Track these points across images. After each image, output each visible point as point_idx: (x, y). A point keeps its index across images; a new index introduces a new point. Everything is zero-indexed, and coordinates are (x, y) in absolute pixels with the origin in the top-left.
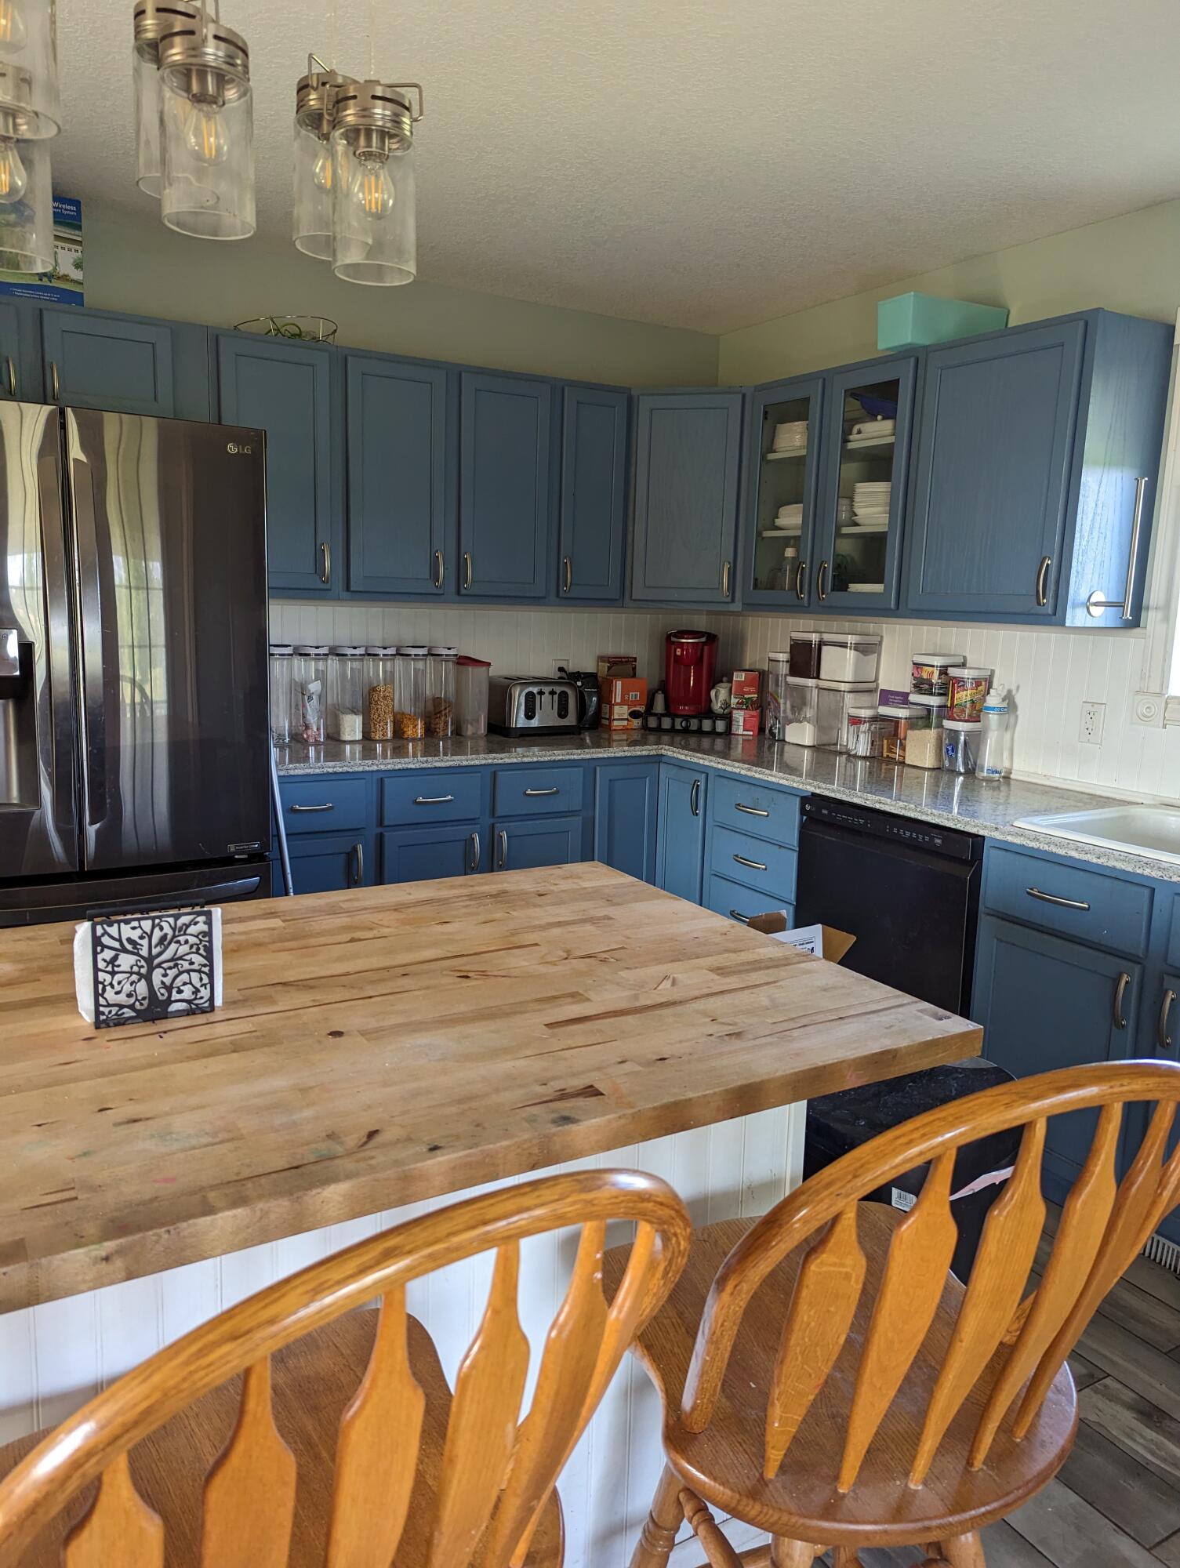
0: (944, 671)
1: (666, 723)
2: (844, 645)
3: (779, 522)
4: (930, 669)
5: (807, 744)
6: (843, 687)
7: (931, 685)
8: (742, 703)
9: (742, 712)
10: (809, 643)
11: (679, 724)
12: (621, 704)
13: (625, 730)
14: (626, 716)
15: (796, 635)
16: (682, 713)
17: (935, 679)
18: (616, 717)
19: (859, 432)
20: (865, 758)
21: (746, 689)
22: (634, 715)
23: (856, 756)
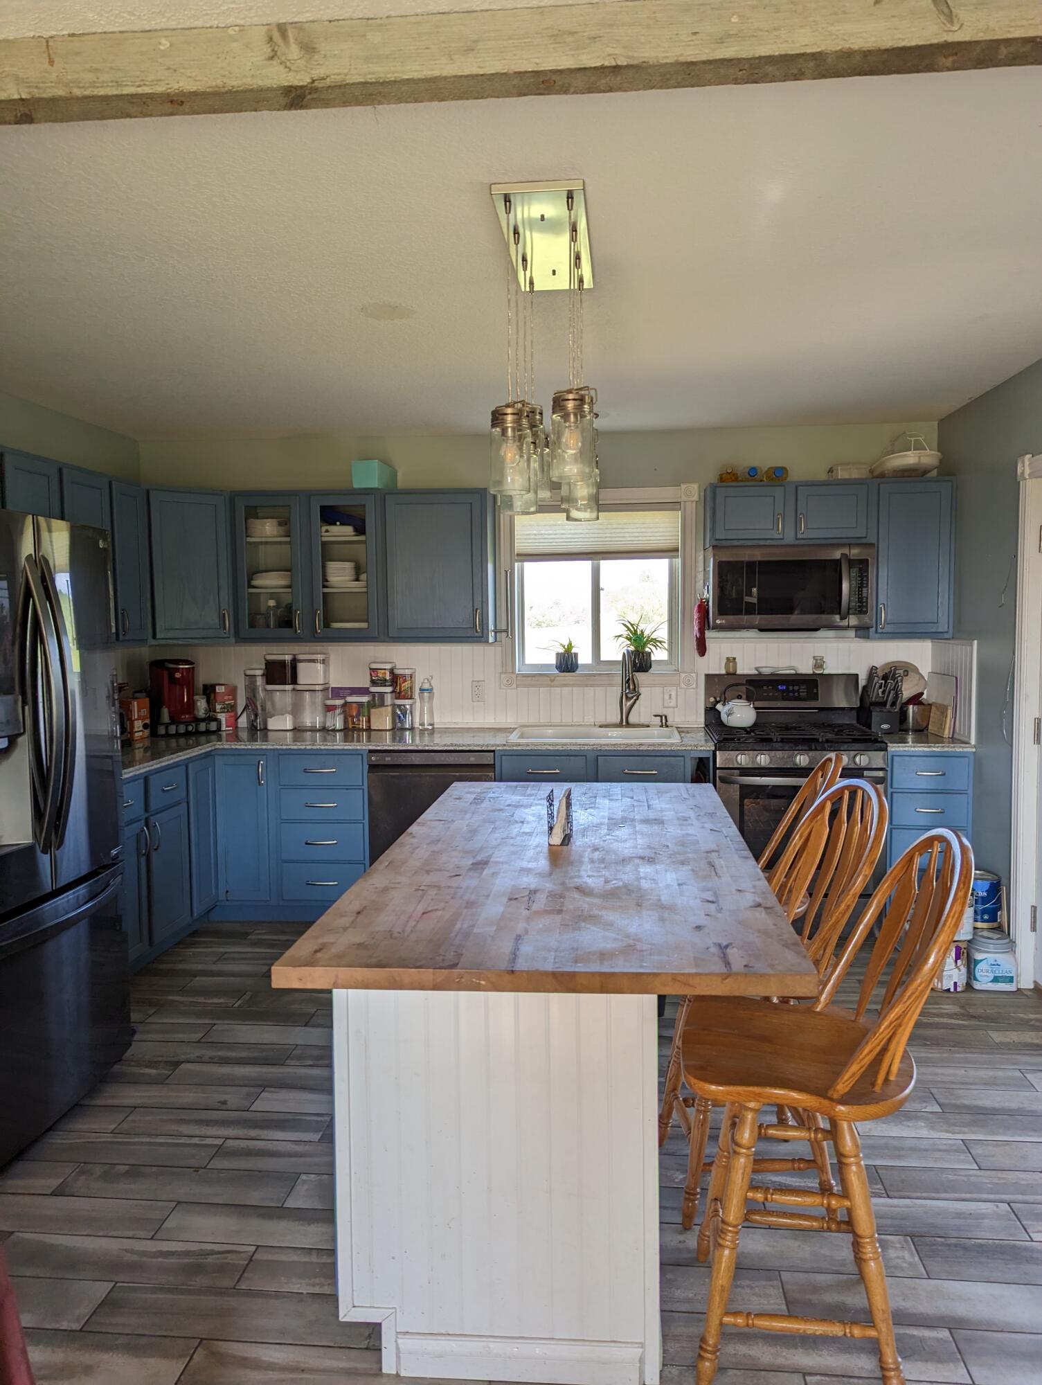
0: (392, 671)
1: (172, 729)
2: (313, 661)
3: (254, 583)
4: (383, 671)
5: (288, 728)
6: (317, 688)
7: (386, 680)
8: (224, 708)
9: (223, 715)
10: (283, 663)
11: (182, 729)
12: (138, 719)
13: (142, 738)
14: (141, 729)
15: (270, 657)
16: (186, 720)
17: (388, 678)
18: (136, 730)
19: (327, 531)
20: (340, 730)
21: (226, 698)
22: (145, 726)
23: (334, 730)
